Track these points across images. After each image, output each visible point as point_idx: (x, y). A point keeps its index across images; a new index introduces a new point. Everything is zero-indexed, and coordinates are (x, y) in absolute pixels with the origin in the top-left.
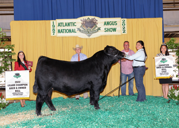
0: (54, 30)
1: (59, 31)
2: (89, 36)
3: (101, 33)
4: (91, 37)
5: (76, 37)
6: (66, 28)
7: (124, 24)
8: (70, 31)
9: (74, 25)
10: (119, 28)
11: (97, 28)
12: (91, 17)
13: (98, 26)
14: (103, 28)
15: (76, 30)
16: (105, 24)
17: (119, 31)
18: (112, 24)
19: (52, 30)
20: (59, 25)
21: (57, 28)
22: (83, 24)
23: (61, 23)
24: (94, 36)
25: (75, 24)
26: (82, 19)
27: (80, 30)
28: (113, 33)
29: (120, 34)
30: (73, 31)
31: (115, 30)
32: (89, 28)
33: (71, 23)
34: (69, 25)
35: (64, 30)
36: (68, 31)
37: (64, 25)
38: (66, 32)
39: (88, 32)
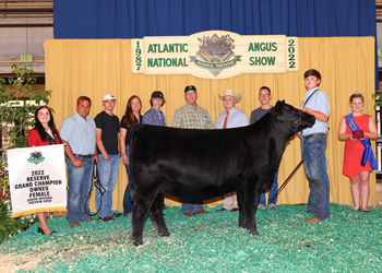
0: (139, 59)
1: (150, 63)
2: (216, 74)
3: (243, 67)
4: (219, 77)
5: (188, 76)
6: (166, 55)
7: (291, 49)
8: (174, 62)
9: (182, 49)
10: (281, 57)
11: (233, 58)
12: (220, 34)
13: (236, 52)
14: (245, 58)
15: (188, 60)
16: (251, 48)
17: (281, 64)
18: (266, 48)
19: (134, 56)
20: (150, 49)
21: (146, 56)
22: (202, 47)
23: (155, 45)
24: (227, 73)
25: (186, 48)
26: (201, 37)
27: (196, 61)
28: (268, 68)
29: (283, 70)
30: (182, 63)
31: (271, 61)
32: (216, 56)
33: (177, 45)
34: (172, 48)
35: (160, 59)
36: (169, 62)
37: (162, 49)
38: (165, 64)
39: (215, 65)
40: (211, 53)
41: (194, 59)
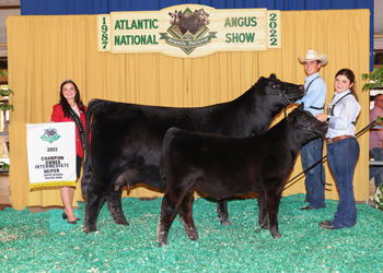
0: (105, 37)
1: (117, 40)
3: (219, 45)
4: (192, 55)
5: (158, 54)
6: (134, 32)
7: (273, 24)
8: (143, 40)
9: (152, 25)
10: (262, 33)
12: (194, 8)
13: (211, 27)
14: (221, 35)
15: (158, 37)
16: (227, 23)
17: (262, 42)
18: (244, 24)
19: (100, 34)
20: (117, 26)
21: (112, 33)
22: (173, 23)
23: (123, 21)
24: (199, 51)
25: (156, 24)
26: (173, 12)
27: (167, 38)
28: (247, 46)
29: (262, 47)
31: (250, 38)
32: (189, 33)
33: (146, 21)
34: (139, 25)
35: (128, 37)
36: (137, 40)
37: (130, 26)
38: (134, 41)
39: (187, 43)
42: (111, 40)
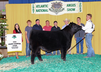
0: (33, 10)
1: (37, 11)
2: (57, 14)
3: (65, 12)
4: (58, 15)
5: (48, 15)
6: (42, 8)
7: (80, 6)
8: (44, 11)
9: (46, 6)
10: (77, 8)
11: (62, 9)
12: (58, 1)
13: (63, 7)
14: (66, 9)
16: (67, 5)
17: (77, 11)
18: (72, 6)
20: (37, 7)
21: (36, 9)
22: (52, 6)
23: (38, 5)
24: (60, 14)
26: (52, 3)
27: (51, 10)
28: (73, 12)
29: (77, 12)
31: (74, 10)
32: (57, 8)
34: (43, 6)
35: (40, 10)
36: (42, 10)
37: (40, 7)
38: (41, 11)
39: (56, 11)
40: (55, 7)
41: (50, 9)
42: (35, 11)
